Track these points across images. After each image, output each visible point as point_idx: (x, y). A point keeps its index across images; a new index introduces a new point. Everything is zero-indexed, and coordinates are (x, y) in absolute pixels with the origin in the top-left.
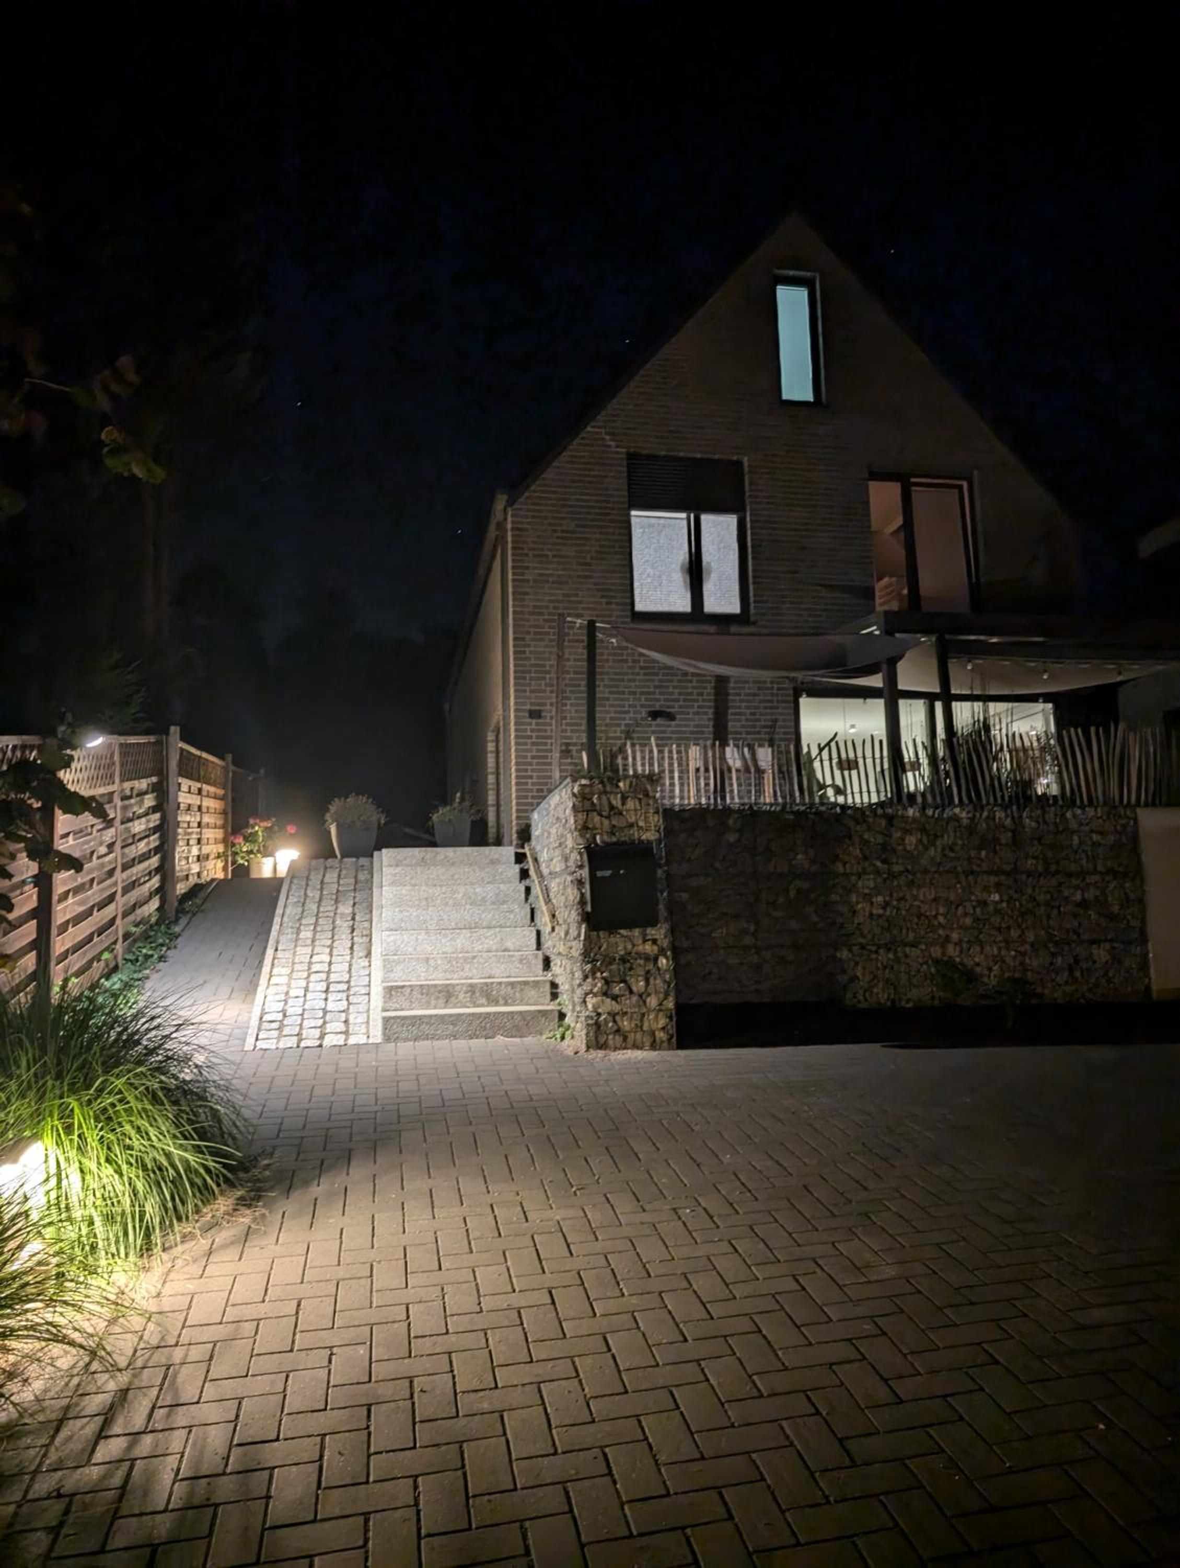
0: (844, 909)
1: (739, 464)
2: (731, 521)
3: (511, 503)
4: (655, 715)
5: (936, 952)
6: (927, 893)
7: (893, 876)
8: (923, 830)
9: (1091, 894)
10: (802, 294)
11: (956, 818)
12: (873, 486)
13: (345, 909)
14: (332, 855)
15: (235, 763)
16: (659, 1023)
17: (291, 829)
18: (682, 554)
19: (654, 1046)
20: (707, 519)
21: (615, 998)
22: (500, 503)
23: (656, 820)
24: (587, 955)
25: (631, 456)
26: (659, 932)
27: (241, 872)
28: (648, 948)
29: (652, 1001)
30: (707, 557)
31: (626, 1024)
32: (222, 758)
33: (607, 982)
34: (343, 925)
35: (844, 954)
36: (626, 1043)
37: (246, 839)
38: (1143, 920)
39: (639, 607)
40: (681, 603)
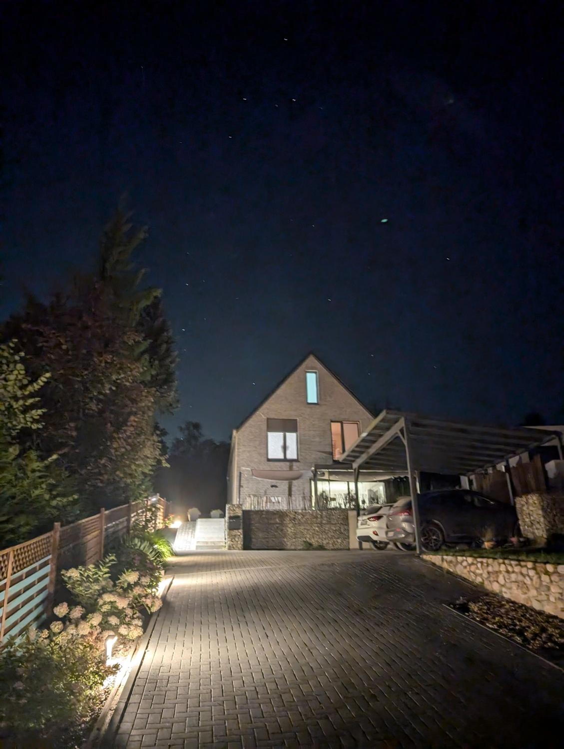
0: (286, 531)
1: (296, 420)
2: (294, 435)
3: (237, 432)
4: (272, 486)
5: (305, 540)
6: (302, 527)
7: (296, 524)
8: (302, 515)
9: (337, 528)
10: (314, 375)
11: (309, 512)
12: (332, 424)
13: (191, 530)
14: (188, 521)
15: (167, 500)
16: (240, 546)
17: (179, 517)
18: (282, 443)
19: (239, 549)
20: (288, 434)
21: (233, 542)
22: (234, 432)
23: (241, 512)
24: (228, 535)
25: (268, 419)
26: (241, 531)
27: (166, 527)
28: (239, 534)
29: (239, 542)
30: (288, 444)
31: (234, 546)
32: (163, 498)
33: (232, 539)
34: (190, 533)
35: (285, 540)
36: (234, 548)
37: (168, 520)
38: (349, 534)
39: (270, 457)
40: (281, 456)
